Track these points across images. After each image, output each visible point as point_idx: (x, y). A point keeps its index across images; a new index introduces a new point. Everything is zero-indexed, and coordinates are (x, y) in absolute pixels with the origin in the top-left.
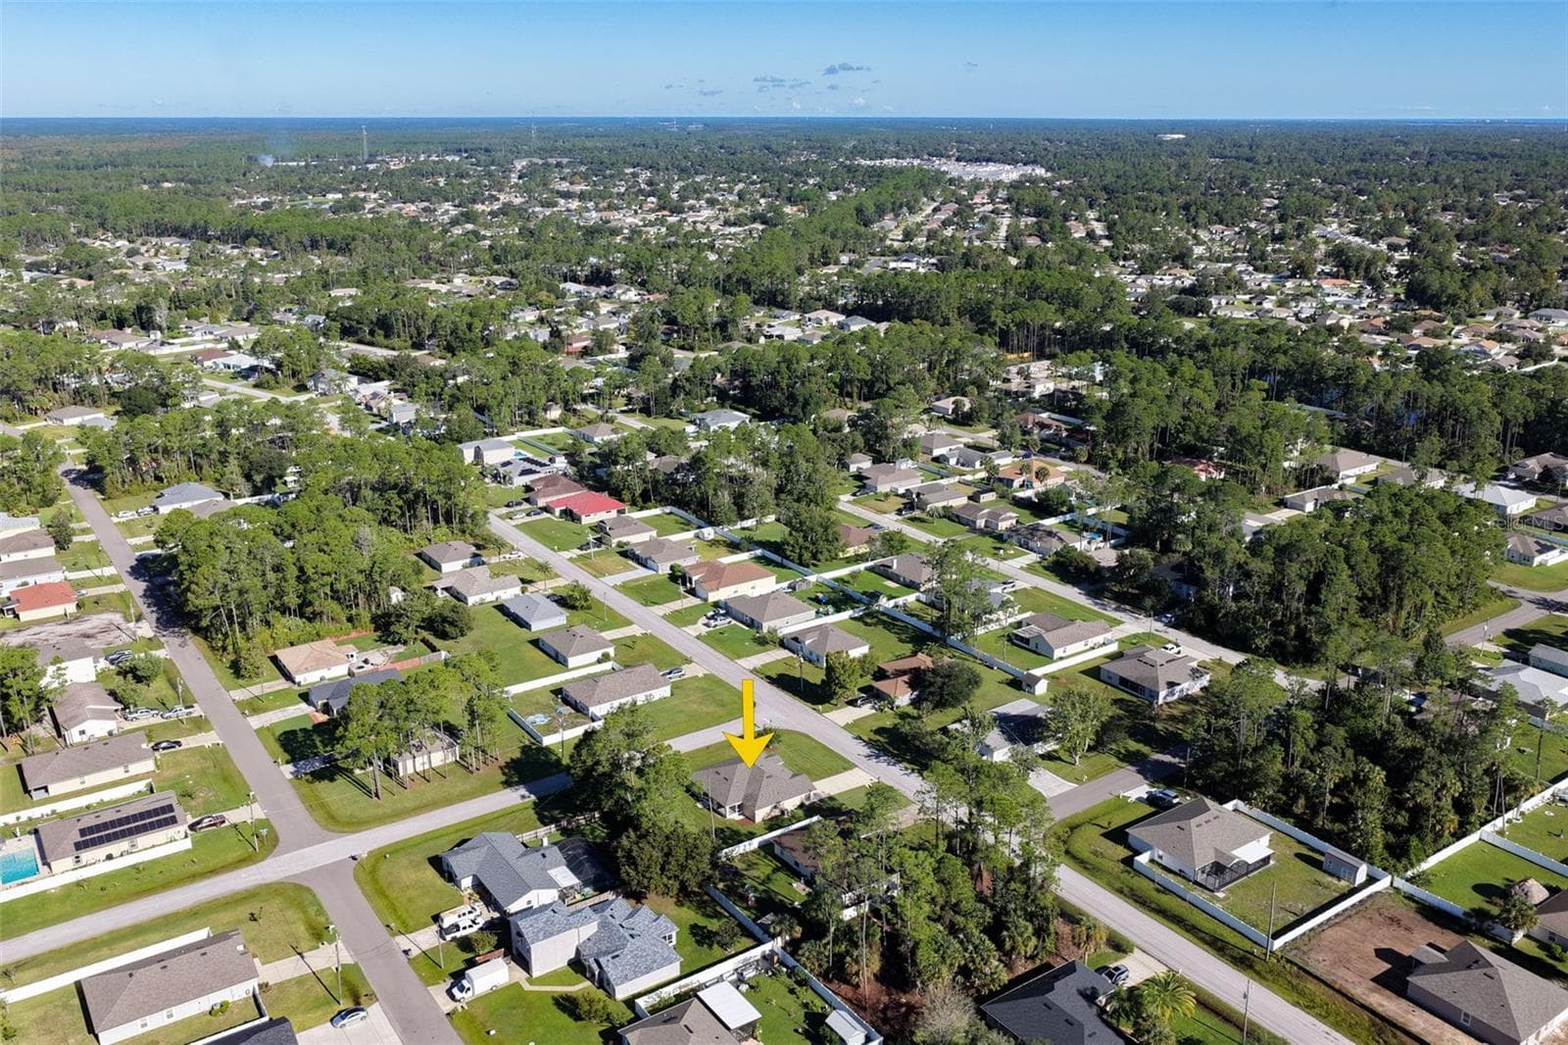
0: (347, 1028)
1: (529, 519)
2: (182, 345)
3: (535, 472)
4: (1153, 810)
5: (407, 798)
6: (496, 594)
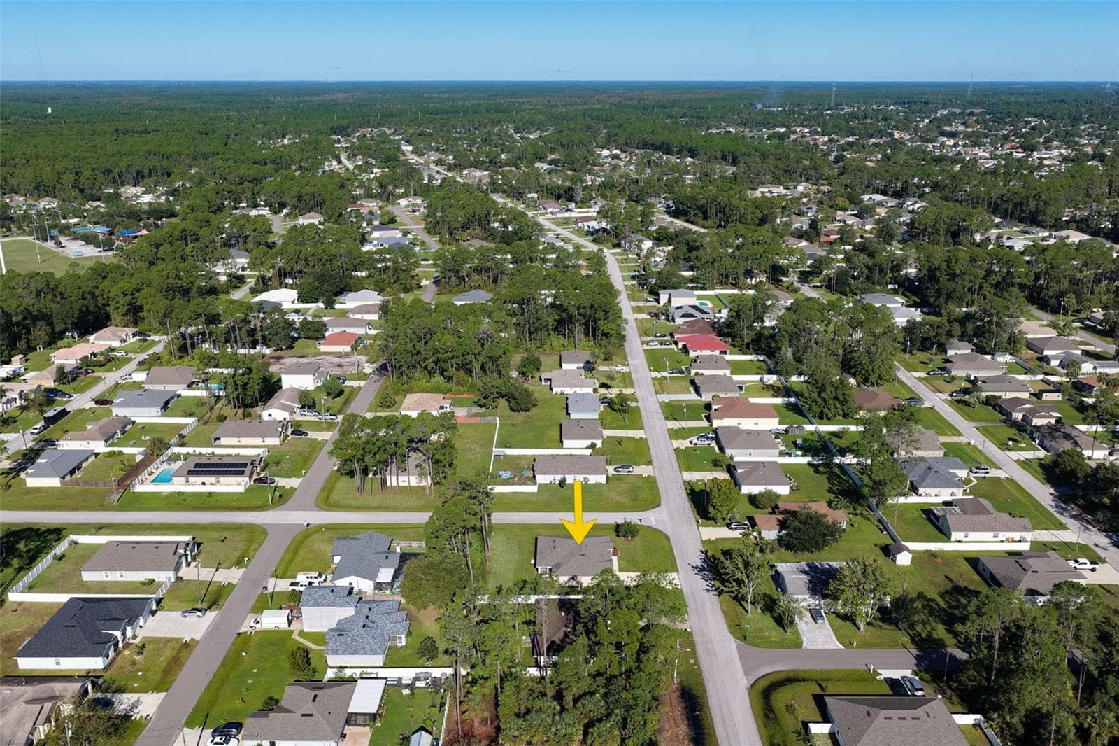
0: (187, 619)
1: (659, 347)
2: (579, 213)
3: (694, 316)
4: (891, 693)
5: (378, 499)
6: (574, 389)
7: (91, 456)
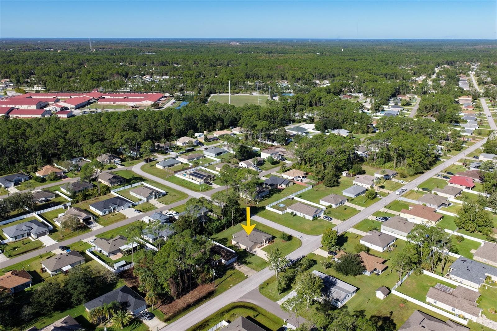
6: (363, 184)
7: (179, 163)
